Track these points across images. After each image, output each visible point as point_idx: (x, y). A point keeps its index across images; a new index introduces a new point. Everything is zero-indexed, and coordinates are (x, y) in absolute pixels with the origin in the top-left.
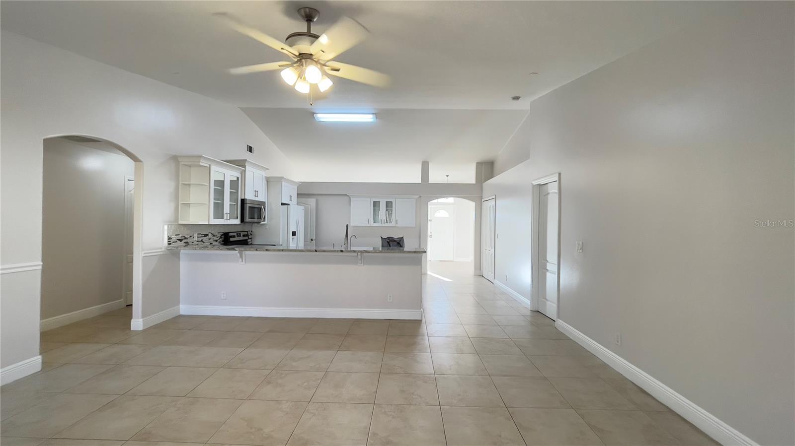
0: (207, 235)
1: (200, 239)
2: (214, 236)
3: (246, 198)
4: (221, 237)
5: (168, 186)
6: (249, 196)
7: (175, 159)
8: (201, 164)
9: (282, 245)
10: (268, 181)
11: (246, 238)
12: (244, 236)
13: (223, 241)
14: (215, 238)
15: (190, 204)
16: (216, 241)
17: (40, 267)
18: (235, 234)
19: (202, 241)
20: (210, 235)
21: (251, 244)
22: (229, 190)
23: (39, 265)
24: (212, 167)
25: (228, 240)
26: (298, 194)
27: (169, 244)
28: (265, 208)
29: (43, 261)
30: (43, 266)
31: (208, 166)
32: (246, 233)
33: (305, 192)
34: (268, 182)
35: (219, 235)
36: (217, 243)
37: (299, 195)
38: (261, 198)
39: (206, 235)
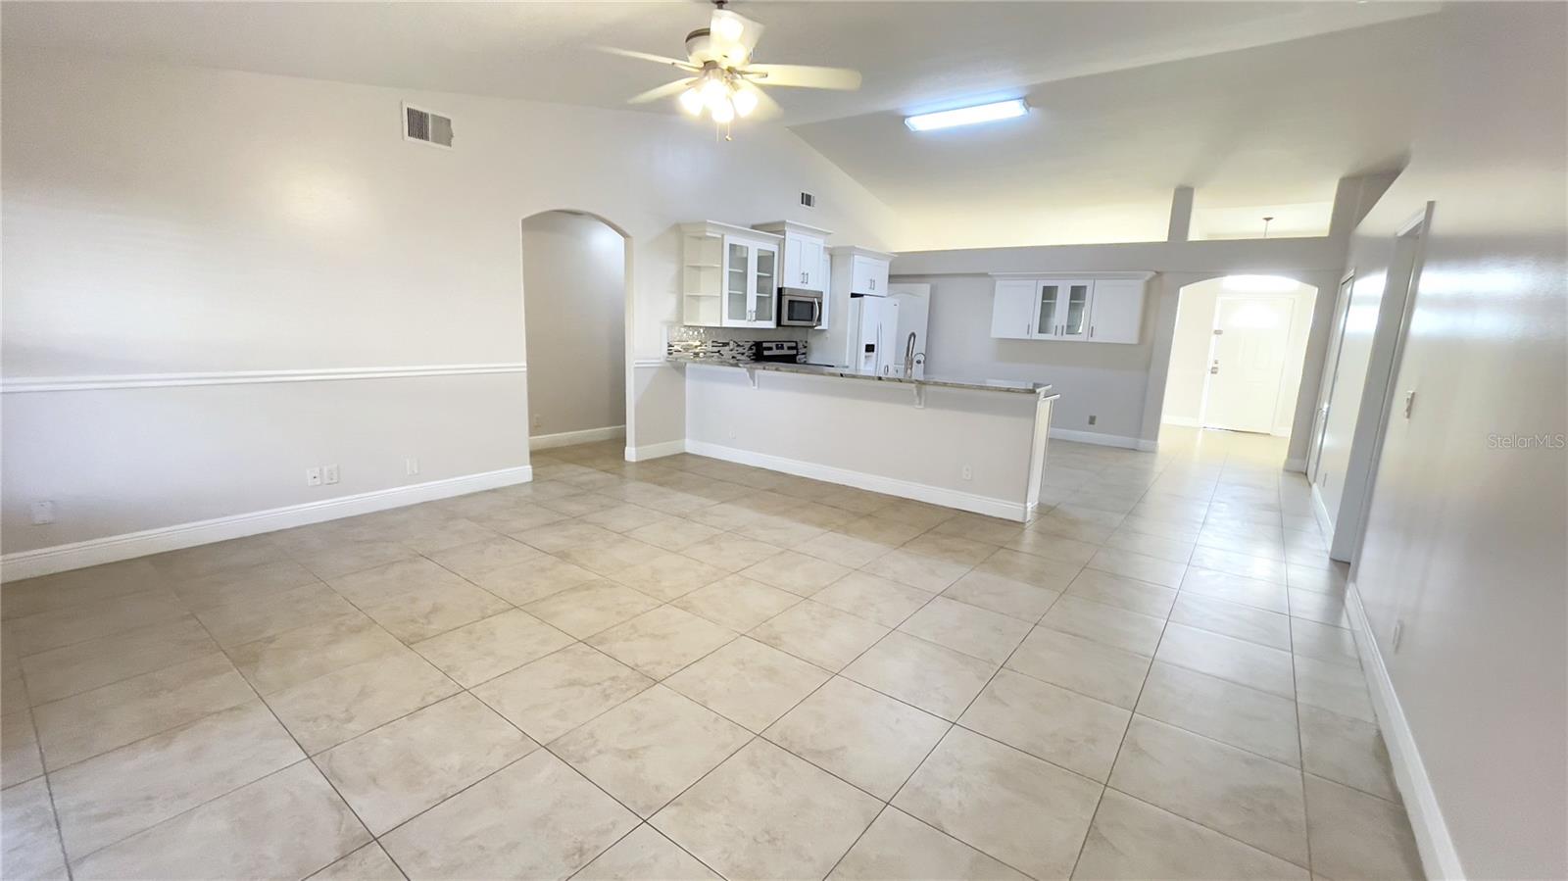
0: (728, 344)
1: (716, 349)
2: (739, 346)
3: (785, 286)
4: (750, 349)
5: (671, 269)
6: (791, 282)
7: (678, 228)
8: (708, 234)
9: (847, 367)
10: (832, 254)
11: (795, 352)
12: (789, 348)
13: (754, 354)
14: (741, 350)
15: (699, 296)
16: (743, 354)
17: (525, 369)
18: (773, 345)
19: (719, 351)
20: (731, 343)
21: (805, 363)
22: (756, 273)
23: (523, 367)
24: (726, 237)
25: (760, 353)
26: (890, 276)
27: (670, 354)
28: (820, 304)
29: (528, 363)
30: (528, 366)
31: (719, 236)
32: (794, 344)
33: (903, 273)
34: (831, 256)
35: (747, 346)
36: (743, 358)
37: (893, 278)
38: (812, 286)
39: (725, 344)
